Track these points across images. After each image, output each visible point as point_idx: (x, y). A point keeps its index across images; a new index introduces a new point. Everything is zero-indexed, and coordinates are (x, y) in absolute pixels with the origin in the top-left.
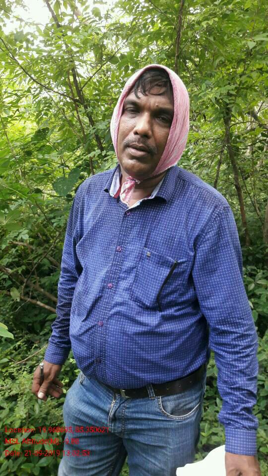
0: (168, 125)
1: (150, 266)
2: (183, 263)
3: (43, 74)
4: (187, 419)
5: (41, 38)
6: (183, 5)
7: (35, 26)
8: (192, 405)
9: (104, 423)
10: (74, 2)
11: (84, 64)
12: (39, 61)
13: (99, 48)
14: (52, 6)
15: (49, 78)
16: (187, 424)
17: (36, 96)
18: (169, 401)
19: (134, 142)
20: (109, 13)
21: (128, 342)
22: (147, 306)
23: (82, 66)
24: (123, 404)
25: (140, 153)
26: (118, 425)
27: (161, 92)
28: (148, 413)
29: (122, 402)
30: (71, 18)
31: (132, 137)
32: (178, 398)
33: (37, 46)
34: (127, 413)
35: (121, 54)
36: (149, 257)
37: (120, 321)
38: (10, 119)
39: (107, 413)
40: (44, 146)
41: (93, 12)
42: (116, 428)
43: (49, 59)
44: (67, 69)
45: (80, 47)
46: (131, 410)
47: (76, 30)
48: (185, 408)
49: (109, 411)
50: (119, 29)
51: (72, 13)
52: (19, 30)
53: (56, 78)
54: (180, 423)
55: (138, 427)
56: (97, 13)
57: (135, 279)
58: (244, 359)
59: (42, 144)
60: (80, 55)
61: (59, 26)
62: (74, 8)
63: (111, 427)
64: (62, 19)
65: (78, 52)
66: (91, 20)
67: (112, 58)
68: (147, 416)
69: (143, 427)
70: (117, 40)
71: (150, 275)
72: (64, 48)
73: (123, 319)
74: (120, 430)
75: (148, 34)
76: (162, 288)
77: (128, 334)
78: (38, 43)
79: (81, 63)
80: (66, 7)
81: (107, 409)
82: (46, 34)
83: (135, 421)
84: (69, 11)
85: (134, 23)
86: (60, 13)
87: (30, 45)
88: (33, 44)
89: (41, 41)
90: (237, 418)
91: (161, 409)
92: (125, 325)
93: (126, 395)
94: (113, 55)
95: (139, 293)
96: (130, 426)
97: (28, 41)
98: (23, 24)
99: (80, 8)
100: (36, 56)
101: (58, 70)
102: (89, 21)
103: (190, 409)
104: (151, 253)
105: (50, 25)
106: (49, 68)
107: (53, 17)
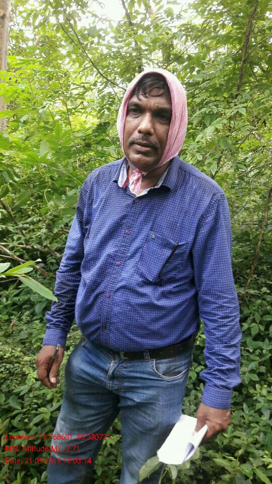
0: (167, 122)
1: (154, 247)
2: (183, 245)
3: (110, 69)
4: (176, 380)
5: (112, 34)
6: (255, 10)
7: (108, 23)
8: (181, 369)
9: (103, 381)
10: (148, 2)
11: (151, 63)
12: (108, 57)
13: (167, 48)
14: (126, 4)
15: (116, 73)
16: (176, 384)
17: (101, 90)
18: (161, 363)
19: (138, 139)
20: (181, 14)
21: (131, 311)
22: (150, 281)
23: (149, 64)
24: (122, 364)
25: (144, 149)
26: (116, 382)
27: (159, 94)
28: (143, 373)
29: (120, 362)
30: (144, 16)
31: (136, 135)
32: (170, 362)
33: (108, 41)
34: (124, 372)
35: (188, 55)
36: (154, 239)
37: (125, 294)
38: (73, 111)
39: (106, 372)
40: (103, 140)
41: (166, 12)
42: (114, 386)
43: (117, 55)
44: (134, 66)
45: (149, 46)
46: (128, 370)
47: (147, 29)
48: (175, 371)
49: (109, 369)
50: (189, 30)
51: (145, 12)
52: (92, 25)
53: (122, 74)
54: (170, 383)
55: (132, 385)
56: (169, 13)
57: (140, 258)
58: (222, 329)
59: (102, 137)
60: (148, 54)
61: (131, 24)
62: (148, 7)
63: (110, 384)
64: (135, 17)
65: (146, 50)
66: (164, 20)
67: (179, 58)
68: (142, 376)
69: (138, 385)
70: (187, 40)
71: (154, 254)
72: (133, 45)
73: (128, 292)
74: (116, 387)
75: (217, 36)
76: (164, 267)
77: (132, 305)
78: (109, 39)
79: (148, 61)
80: (140, 6)
81: (107, 368)
82: (118, 31)
83: (130, 380)
84: (142, 9)
85: (205, 25)
86: (133, 11)
87: (101, 41)
88: (104, 40)
89: (112, 38)
90: (211, 377)
91: (154, 370)
92: (129, 297)
93: (125, 357)
94: (180, 55)
95: (143, 270)
96: (126, 384)
97: (100, 36)
98: (97, 19)
99: (154, 8)
100: (105, 51)
101: (125, 66)
102: (161, 21)
103: (179, 372)
104: (156, 236)
105: (123, 22)
106: (116, 64)
107: (126, 14)
